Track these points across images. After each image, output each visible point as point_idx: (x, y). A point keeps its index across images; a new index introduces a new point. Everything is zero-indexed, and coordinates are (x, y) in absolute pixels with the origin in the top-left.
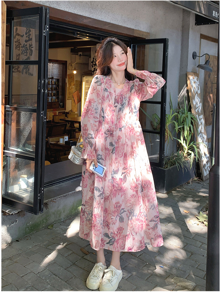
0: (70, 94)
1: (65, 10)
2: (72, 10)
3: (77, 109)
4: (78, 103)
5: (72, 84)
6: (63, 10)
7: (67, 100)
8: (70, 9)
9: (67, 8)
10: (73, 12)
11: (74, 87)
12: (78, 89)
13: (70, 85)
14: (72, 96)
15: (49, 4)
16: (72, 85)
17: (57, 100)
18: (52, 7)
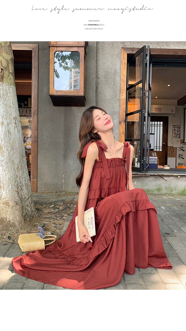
1: (174, 48)
2: (181, 47)
6: (172, 48)
8: (180, 47)
9: (176, 46)
10: (182, 49)
15: (160, 47)
18: (162, 48)
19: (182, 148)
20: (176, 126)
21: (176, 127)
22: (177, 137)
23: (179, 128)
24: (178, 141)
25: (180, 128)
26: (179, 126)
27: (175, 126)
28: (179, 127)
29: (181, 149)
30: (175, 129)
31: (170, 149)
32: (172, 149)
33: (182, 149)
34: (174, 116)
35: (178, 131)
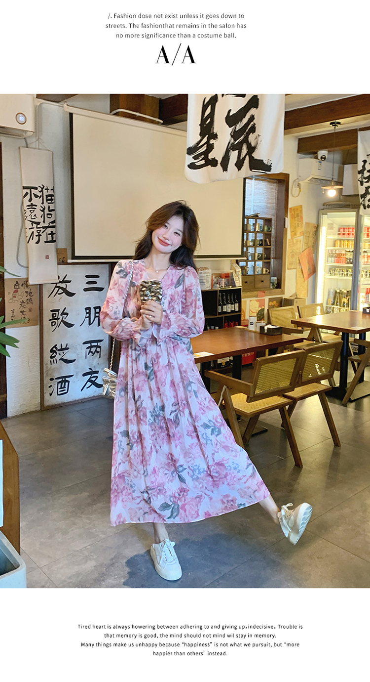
0: (293, 256)
3: (306, 292)
4: (309, 277)
5: (299, 231)
7: (288, 269)
11: (301, 238)
12: (310, 244)
13: (294, 233)
14: (298, 261)
16: (298, 234)
17: (266, 271)
19: (63, 285)
20: (36, 188)
21: (36, 196)
22: (43, 238)
23: (51, 198)
24: (47, 257)
25: (51, 200)
26: (47, 189)
27: (30, 188)
28: (47, 196)
29: (60, 288)
30: (32, 205)
31: (16, 291)
32: (22, 290)
33: (62, 288)
34: (27, 147)
35: (46, 211)
